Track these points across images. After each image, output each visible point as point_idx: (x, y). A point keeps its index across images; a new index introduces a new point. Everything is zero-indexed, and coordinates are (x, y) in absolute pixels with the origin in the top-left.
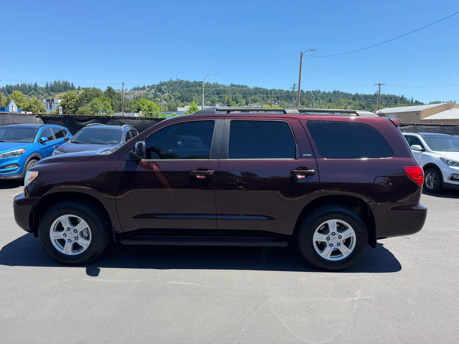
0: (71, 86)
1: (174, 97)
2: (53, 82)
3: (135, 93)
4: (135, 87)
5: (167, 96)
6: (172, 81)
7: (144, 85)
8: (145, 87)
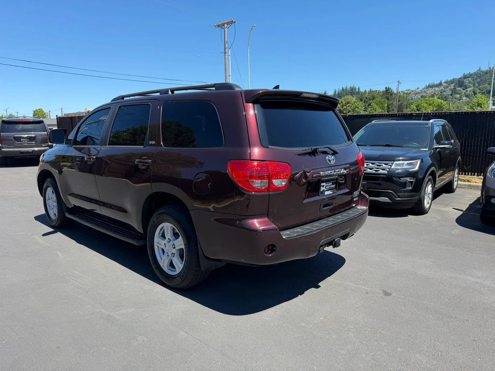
0: (357, 91)
1: (480, 91)
2: (341, 88)
3: (427, 92)
4: (429, 85)
5: (470, 91)
6: (482, 71)
7: (441, 81)
8: (443, 82)
